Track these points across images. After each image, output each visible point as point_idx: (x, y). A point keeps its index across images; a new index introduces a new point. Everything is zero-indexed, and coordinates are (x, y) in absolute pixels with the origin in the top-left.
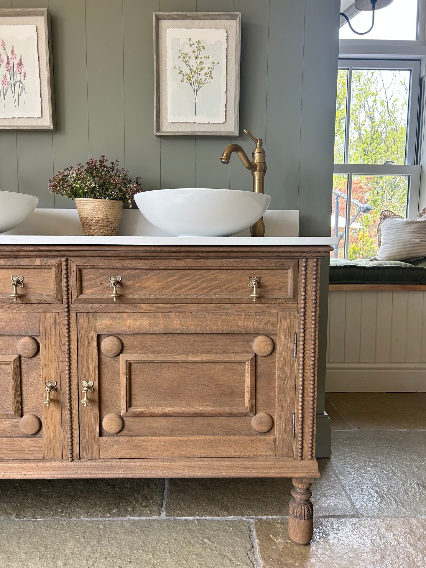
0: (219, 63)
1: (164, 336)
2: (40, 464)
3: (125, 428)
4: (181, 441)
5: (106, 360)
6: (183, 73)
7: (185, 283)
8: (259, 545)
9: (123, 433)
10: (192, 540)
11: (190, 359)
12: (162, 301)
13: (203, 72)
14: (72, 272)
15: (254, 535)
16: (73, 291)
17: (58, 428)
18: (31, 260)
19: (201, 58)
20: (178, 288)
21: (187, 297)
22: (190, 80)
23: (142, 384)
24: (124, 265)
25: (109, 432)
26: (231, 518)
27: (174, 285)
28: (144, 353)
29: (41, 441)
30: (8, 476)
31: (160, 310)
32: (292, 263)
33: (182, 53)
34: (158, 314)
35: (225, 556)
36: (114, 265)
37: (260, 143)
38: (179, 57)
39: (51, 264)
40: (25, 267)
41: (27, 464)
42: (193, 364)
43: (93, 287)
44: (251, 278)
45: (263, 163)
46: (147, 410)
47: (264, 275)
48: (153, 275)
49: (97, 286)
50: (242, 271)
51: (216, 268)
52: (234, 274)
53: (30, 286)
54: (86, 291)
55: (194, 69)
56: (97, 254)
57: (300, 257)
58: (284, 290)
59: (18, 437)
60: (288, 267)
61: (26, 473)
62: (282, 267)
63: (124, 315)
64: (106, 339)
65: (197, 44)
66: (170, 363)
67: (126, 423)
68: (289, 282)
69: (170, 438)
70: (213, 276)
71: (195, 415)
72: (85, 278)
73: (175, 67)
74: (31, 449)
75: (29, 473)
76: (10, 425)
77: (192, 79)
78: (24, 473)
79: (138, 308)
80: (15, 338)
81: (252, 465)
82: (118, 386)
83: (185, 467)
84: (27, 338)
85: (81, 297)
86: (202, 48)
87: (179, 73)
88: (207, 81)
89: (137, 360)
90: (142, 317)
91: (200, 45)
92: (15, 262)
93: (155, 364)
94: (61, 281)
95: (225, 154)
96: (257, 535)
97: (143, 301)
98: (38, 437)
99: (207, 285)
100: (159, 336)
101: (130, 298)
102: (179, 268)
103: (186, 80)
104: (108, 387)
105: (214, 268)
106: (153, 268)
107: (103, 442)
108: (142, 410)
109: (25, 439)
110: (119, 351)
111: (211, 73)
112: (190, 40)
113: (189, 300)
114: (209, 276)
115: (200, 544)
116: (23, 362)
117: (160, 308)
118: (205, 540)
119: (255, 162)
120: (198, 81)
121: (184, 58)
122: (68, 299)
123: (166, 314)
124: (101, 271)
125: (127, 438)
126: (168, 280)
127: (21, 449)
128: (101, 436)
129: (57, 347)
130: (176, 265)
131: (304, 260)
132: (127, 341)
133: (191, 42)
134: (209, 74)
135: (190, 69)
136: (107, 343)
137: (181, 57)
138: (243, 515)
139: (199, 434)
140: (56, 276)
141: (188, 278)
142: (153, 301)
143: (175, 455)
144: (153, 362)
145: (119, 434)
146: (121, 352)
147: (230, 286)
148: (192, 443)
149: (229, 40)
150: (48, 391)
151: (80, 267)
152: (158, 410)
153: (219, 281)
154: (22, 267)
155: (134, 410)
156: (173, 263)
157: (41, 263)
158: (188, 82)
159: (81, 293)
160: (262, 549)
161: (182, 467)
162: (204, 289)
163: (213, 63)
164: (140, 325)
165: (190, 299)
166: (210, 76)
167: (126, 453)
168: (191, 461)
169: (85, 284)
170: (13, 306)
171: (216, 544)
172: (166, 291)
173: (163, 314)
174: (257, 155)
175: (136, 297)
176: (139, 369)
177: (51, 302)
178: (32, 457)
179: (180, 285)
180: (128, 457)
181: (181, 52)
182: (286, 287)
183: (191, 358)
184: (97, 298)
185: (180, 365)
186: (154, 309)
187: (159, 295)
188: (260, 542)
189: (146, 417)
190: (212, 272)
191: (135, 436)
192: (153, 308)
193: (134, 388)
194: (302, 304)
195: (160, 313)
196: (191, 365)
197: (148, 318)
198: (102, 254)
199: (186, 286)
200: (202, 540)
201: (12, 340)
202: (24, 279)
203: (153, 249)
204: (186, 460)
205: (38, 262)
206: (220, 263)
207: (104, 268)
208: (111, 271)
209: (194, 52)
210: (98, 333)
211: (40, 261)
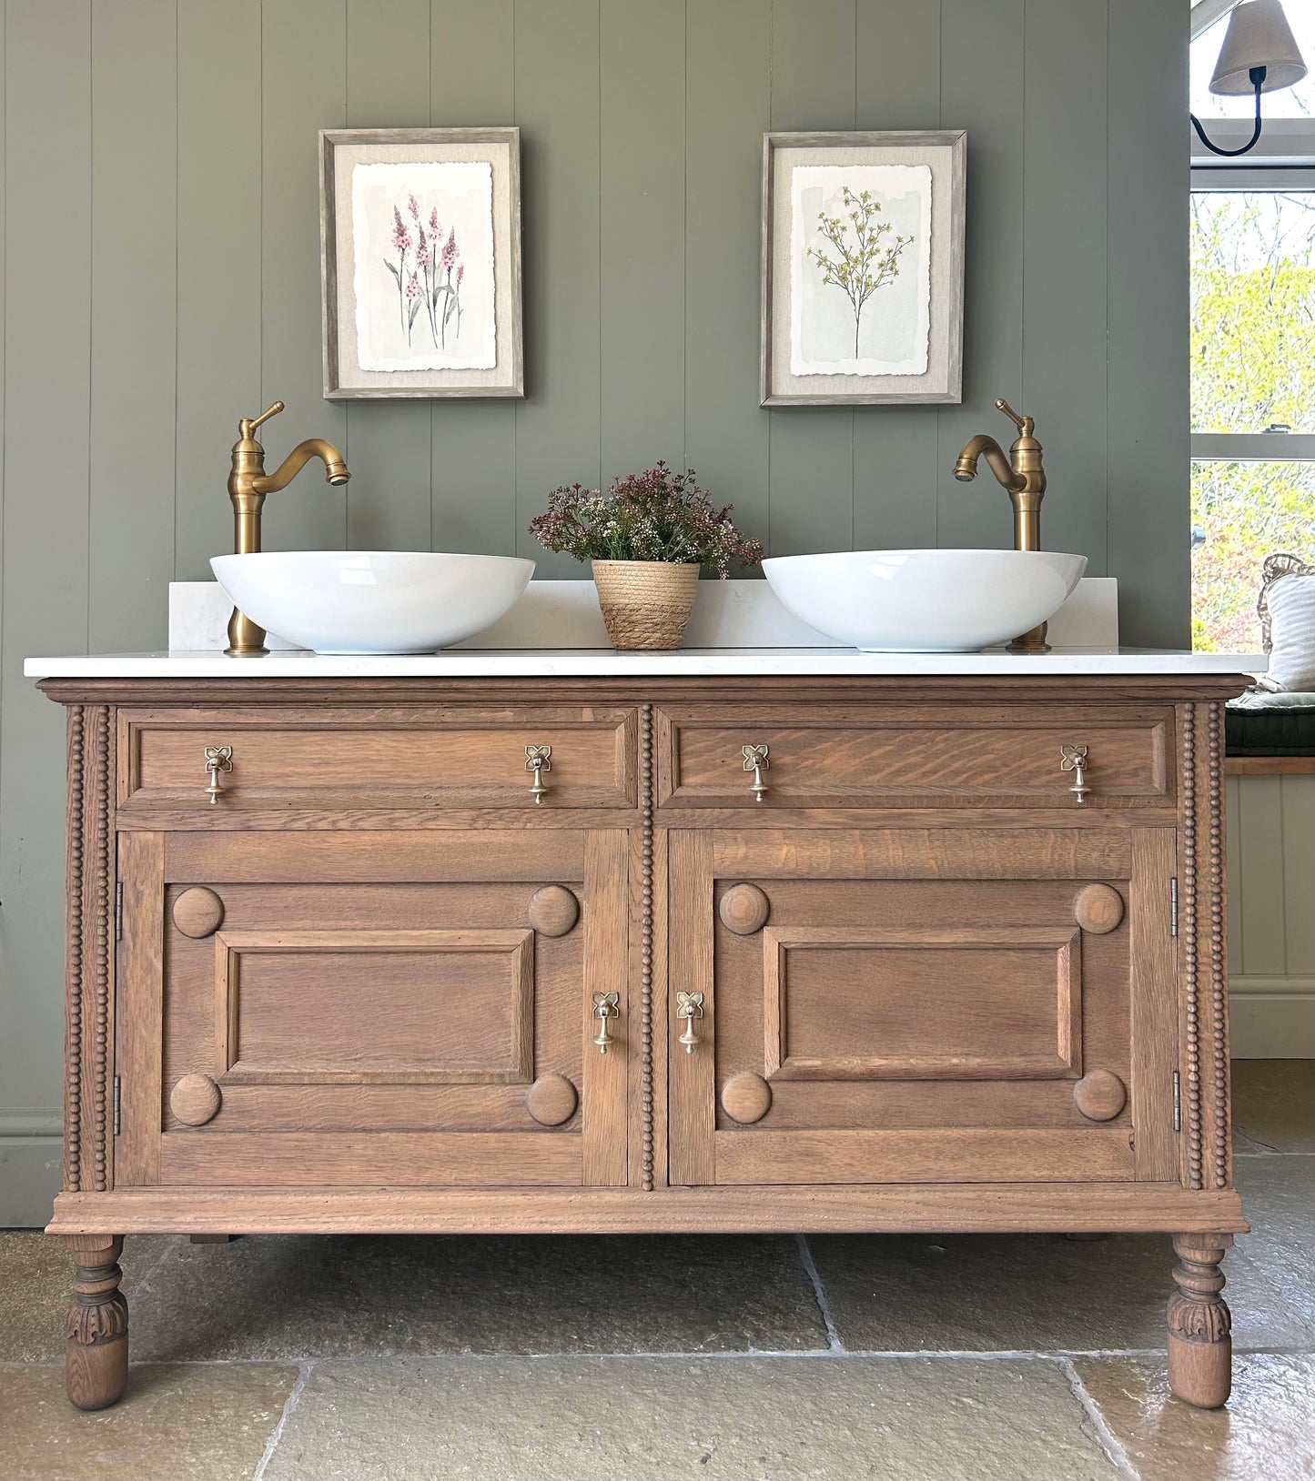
0: (912, 239)
1: (865, 886)
2: (576, 1198)
3: (774, 1108)
4: (908, 1140)
5: (730, 942)
6: (828, 263)
7: (912, 760)
8: (1101, 1410)
9: (769, 1121)
10: (933, 1400)
11: (926, 940)
12: (863, 802)
13: (875, 261)
14: (661, 737)
15: (1081, 1389)
16: (661, 780)
17: (619, 1107)
18: (573, 709)
19: (872, 230)
20: (898, 772)
21: (919, 792)
22: (843, 278)
23: (813, 1000)
24: (777, 718)
25: (738, 1118)
26: (1009, 1354)
27: (888, 765)
28: (817, 926)
29: (576, 1139)
30: (502, 1226)
31: (855, 824)
32: (1158, 713)
33: (827, 220)
34: (852, 832)
35: (1028, 1433)
36: (755, 719)
37: (1028, 427)
38: (820, 229)
39: (617, 720)
40: (559, 726)
41: (543, 1198)
42: (933, 952)
43: (705, 770)
44: (1068, 747)
45: (1038, 472)
46: (828, 1065)
47: (1095, 740)
48: (840, 741)
49: (715, 767)
50: (1044, 731)
51: (987, 725)
52: (1026, 740)
53: (564, 768)
54: (689, 780)
55: (854, 254)
56: (720, 695)
57: (1180, 699)
58: (1143, 775)
59: (522, 1130)
60: (1151, 724)
61: (544, 1220)
62: (1137, 723)
63: (777, 835)
64: (732, 890)
65: (861, 200)
66: (879, 951)
67: (776, 1096)
68: (1155, 758)
69: (881, 1133)
70: (977, 744)
71: (939, 1078)
72: (687, 749)
73: (810, 251)
74: (554, 1159)
75: (551, 1219)
76: (505, 1100)
77: (849, 277)
78: (537, 1219)
79: (807, 818)
80: (526, 890)
81: (1081, 1201)
82: (759, 1006)
83: (921, 1205)
84: (553, 889)
85: (680, 792)
86: (873, 207)
87: (820, 264)
88: (884, 280)
89: (805, 941)
90: (816, 840)
91: (869, 202)
92: (538, 715)
93: (843, 952)
94: (635, 758)
95: (964, 461)
96: (1087, 1390)
97: (818, 802)
98: (569, 1132)
99: (964, 764)
100: (852, 885)
101: (789, 794)
102: (902, 725)
103: (836, 279)
104: (735, 1006)
105: (982, 725)
106: (842, 725)
107: (724, 1141)
108: (815, 1063)
109: (542, 1135)
110: (762, 921)
111: (894, 262)
112: (846, 191)
113: (925, 801)
114: (968, 743)
115: (956, 1408)
116: (541, 946)
117: (857, 817)
118: (964, 1400)
119: (1020, 470)
120: (864, 280)
121: (832, 230)
122: (650, 798)
123: (870, 832)
124: (723, 733)
125: (779, 1133)
126: (875, 753)
127: (531, 1160)
128: (717, 1128)
129: (623, 910)
130: (894, 719)
131: (1188, 706)
132: (778, 896)
133: (848, 194)
134: (890, 265)
135: (845, 253)
136: (735, 900)
137: (825, 229)
138: (1038, 1348)
139: (948, 1125)
140: (626, 746)
141: (920, 748)
142: (841, 802)
143: (894, 1177)
144: (839, 948)
145: (759, 1124)
146: (765, 924)
147: (1019, 768)
148: (933, 1146)
149: (936, 189)
150: (603, 1015)
151: (680, 725)
152: (854, 1063)
153: (993, 756)
154: (553, 725)
155: (797, 1064)
156: (888, 715)
157: (594, 715)
158: (840, 282)
159: (680, 785)
160: (1112, 1417)
161: (914, 1204)
162: (957, 773)
163: (900, 240)
164: (810, 858)
165: (927, 797)
166: (891, 269)
167: (777, 1172)
168: (935, 1191)
169: (687, 762)
170: (526, 816)
171: (995, 1408)
172: (871, 778)
173: (864, 832)
174: (1022, 454)
175: (803, 792)
176: (805, 964)
177: (613, 804)
178: (556, 1181)
179: (901, 764)
180: (782, 1180)
181: (824, 217)
182: (1149, 769)
183: (930, 938)
184: (717, 794)
185: (902, 954)
186: (842, 820)
187: (855, 787)
188: (1101, 1405)
189: (822, 1081)
190: (975, 735)
191: (796, 1128)
192: (841, 818)
193: (795, 1009)
194: (1186, 807)
195: (856, 831)
196: (927, 955)
197: (828, 842)
198: (731, 696)
199: (916, 766)
200: (957, 1400)
201: (519, 895)
202: (554, 753)
203: (847, 682)
204: (921, 1188)
205: (587, 715)
206: (994, 714)
207: (732, 726)
208: (746, 733)
209: (854, 216)
210: (715, 877)
211: (593, 711)
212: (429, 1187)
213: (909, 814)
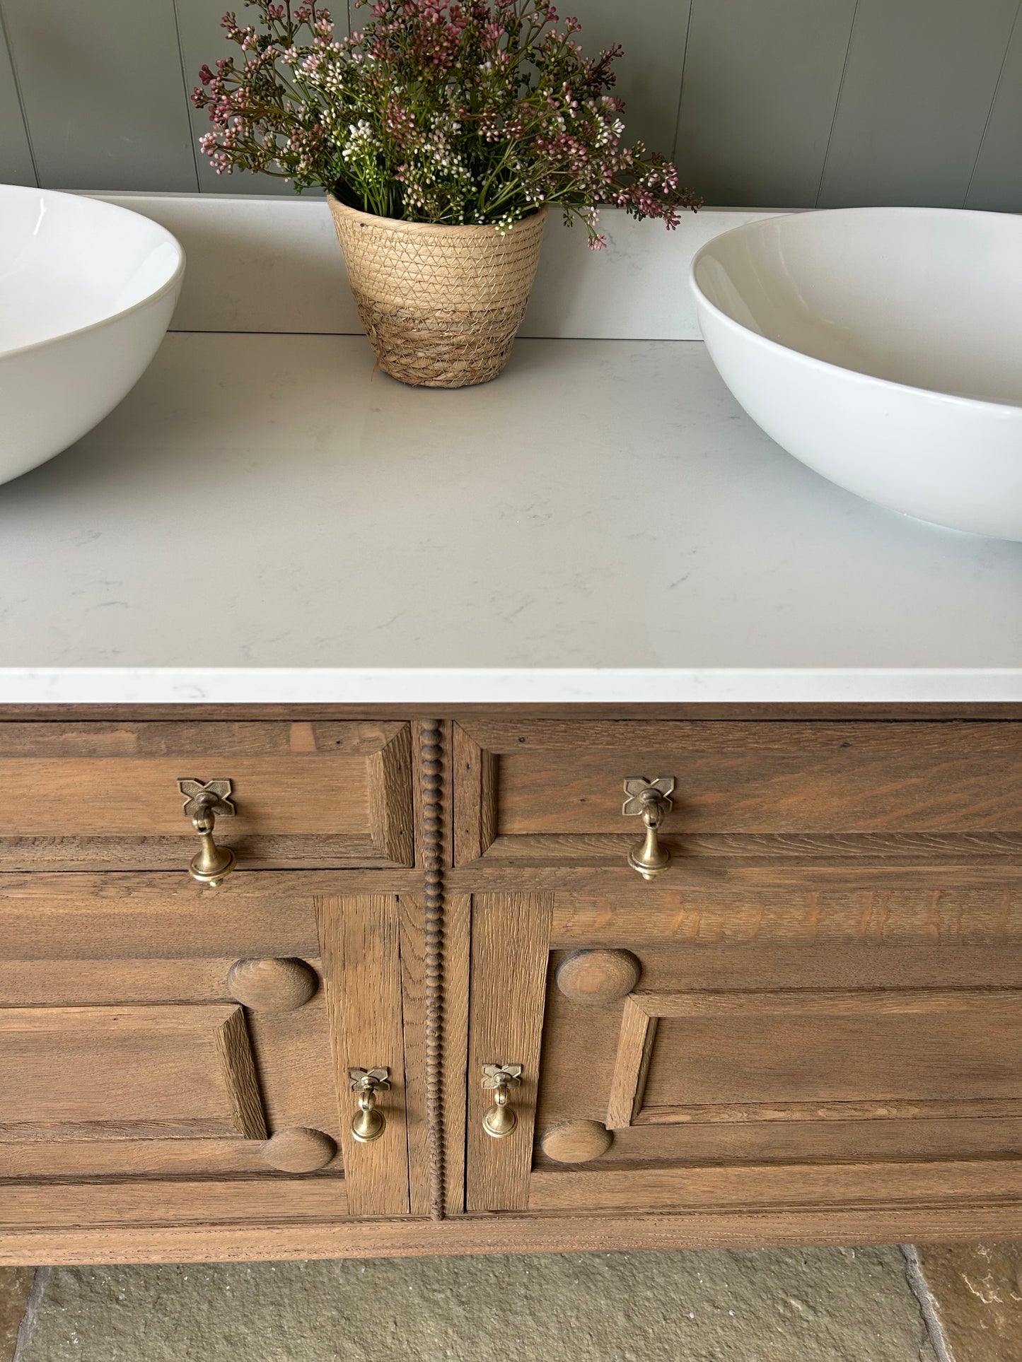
2: (343, 1230)
3: (616, 1147)
4: (793, 1173)
5: (570, 1007)
8: (941, 1315)
10: (758, 1304)
14: (462, 770)
15: (918, 1274)
16: (459, 833)
17: (395, 1160)
23: (690, 1058)
25: (562, 1162)
29: (340, 1184)
31: (815, 885)
34: (806, 894)
39: (367, 746)
43: (547, 812)
48: (822, 771)
49: (565, 808)
53: (268, 810)
54: (515, 827)
61: (300, 1248)
63: (670, 900)
67: (622, 1139)
69: (758, 1169)
72: (513, 782)
74: (310, 1198)
75: (310, 1247)
76: (229, 1150)
78: (291, 1247)
79: (730, 878)
84: (265, 963)
85: (496, 849)
90: (738, 903)
94: (407, 800)
98: (329, 1178)
104: (571, 1066)
107: (541, 1179)
109: (287, 1182)
110: (625, 990)
115: (783, 1318)
116: (258, 1017)
117: (821, 877)
118: (793, 1302)
122: (439, 857)
123: (840, 895)
125: (619, 1173)
126: (884, 789)
128: (535, 1169)
129: (392, 988)
132: (656, 959)
136: (583, 974)
140: (388, 788)
141: (973, 780)
146: (631, 993)
151: (499, 752)
157: (316, 739)
159: (497, 834)
160: (954, 1333)
164: (721, 925)
169: (513, 800)
171: (826, 1319)
172: (863, 823)
173: (827, 894)
176: (686, 1026)
177: (364, 863)
178: (312, 1212)
179: (929, 805)
188: (941, 1307)
192: (792, 879)
193: (663, 1067)
195: (814, 894)
197: (759, 906)
200: (785, 1304)
202: (239, 789)
210: (552, 948)
211: (314, 730)
212: (138, 1225)
213: (919, 873)
